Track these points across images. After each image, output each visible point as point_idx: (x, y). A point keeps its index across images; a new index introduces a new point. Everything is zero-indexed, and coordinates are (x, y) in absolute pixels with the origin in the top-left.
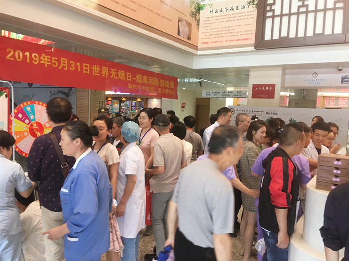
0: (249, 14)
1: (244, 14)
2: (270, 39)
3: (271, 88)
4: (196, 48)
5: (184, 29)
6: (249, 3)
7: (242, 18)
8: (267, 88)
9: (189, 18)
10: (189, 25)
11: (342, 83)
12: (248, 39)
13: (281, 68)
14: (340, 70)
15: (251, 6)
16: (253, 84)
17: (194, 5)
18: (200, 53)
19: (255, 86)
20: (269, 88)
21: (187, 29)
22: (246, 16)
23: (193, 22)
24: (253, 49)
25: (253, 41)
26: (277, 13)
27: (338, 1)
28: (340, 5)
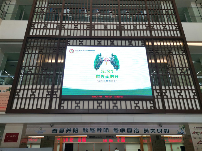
0: (6, 95)
1: (3, 95)
2: (15, 109)
3: (16, 136)
6: (7, 90)
7: (2, 96)
8: (14, 136)
11: (53, 133)
12: (3, 108)
13: (23, 124)
14: (52, 126)
15: (8, 91)
16: (6, 134)
19: (7, 134)
20: (15, 136)
22: (5, 96)
25: (5, 109)
26: (21, 96)
27: (48, 95)
28: (49, 96)
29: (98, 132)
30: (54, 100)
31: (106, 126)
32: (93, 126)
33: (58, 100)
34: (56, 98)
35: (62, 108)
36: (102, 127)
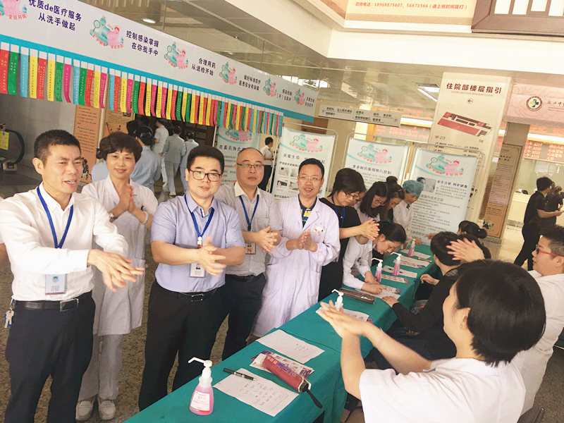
2: (506, 12)
12: (457, 7)
24: (467, 29)
25: (469, 13)
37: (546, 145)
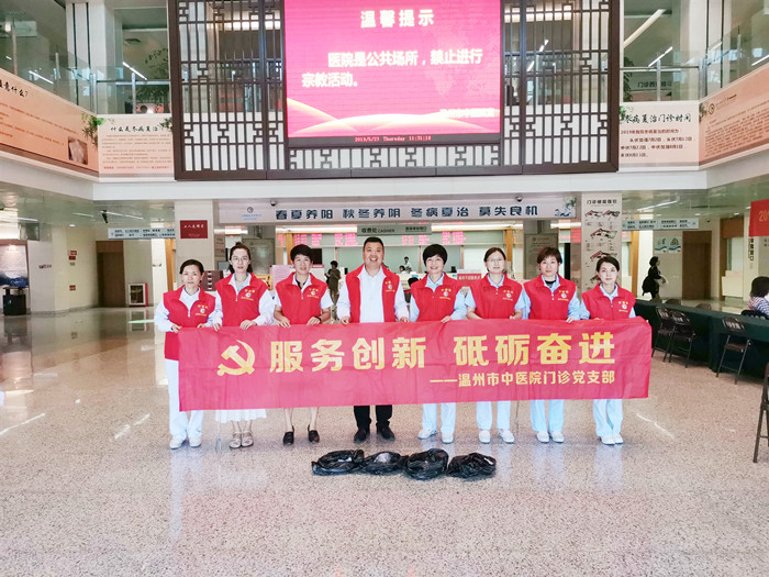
0: (164, 137)
1: (158, 138)
3: (202, 226)
4: (96, 173)
5: (77, 151)
6: (162, 125)
7: (155, 141)
8: (198, 226)
9: (82, 137)
10: (84, 145)
11: (277, 218)
12: (166, 168)
13: (212, 203)
14: (273, 205)
15: (165, 129)
16: (181, 221)
17: (88, 120)
18: (101, 180)
19: (183, 223)
20: (200, 226)
21: (80, 150)
22: (161, 139)
23: (89, 142)
25: (172, 171)
27: (258, 136)
28: (259, 140)
29: (376, 215)
30: (273, 148)
31: (394, 205)
32: (365, 205)
33: (281, 147)
34: (277, 143)
35: (292, 167)
36: (386, 206)
37: (309, 234)
